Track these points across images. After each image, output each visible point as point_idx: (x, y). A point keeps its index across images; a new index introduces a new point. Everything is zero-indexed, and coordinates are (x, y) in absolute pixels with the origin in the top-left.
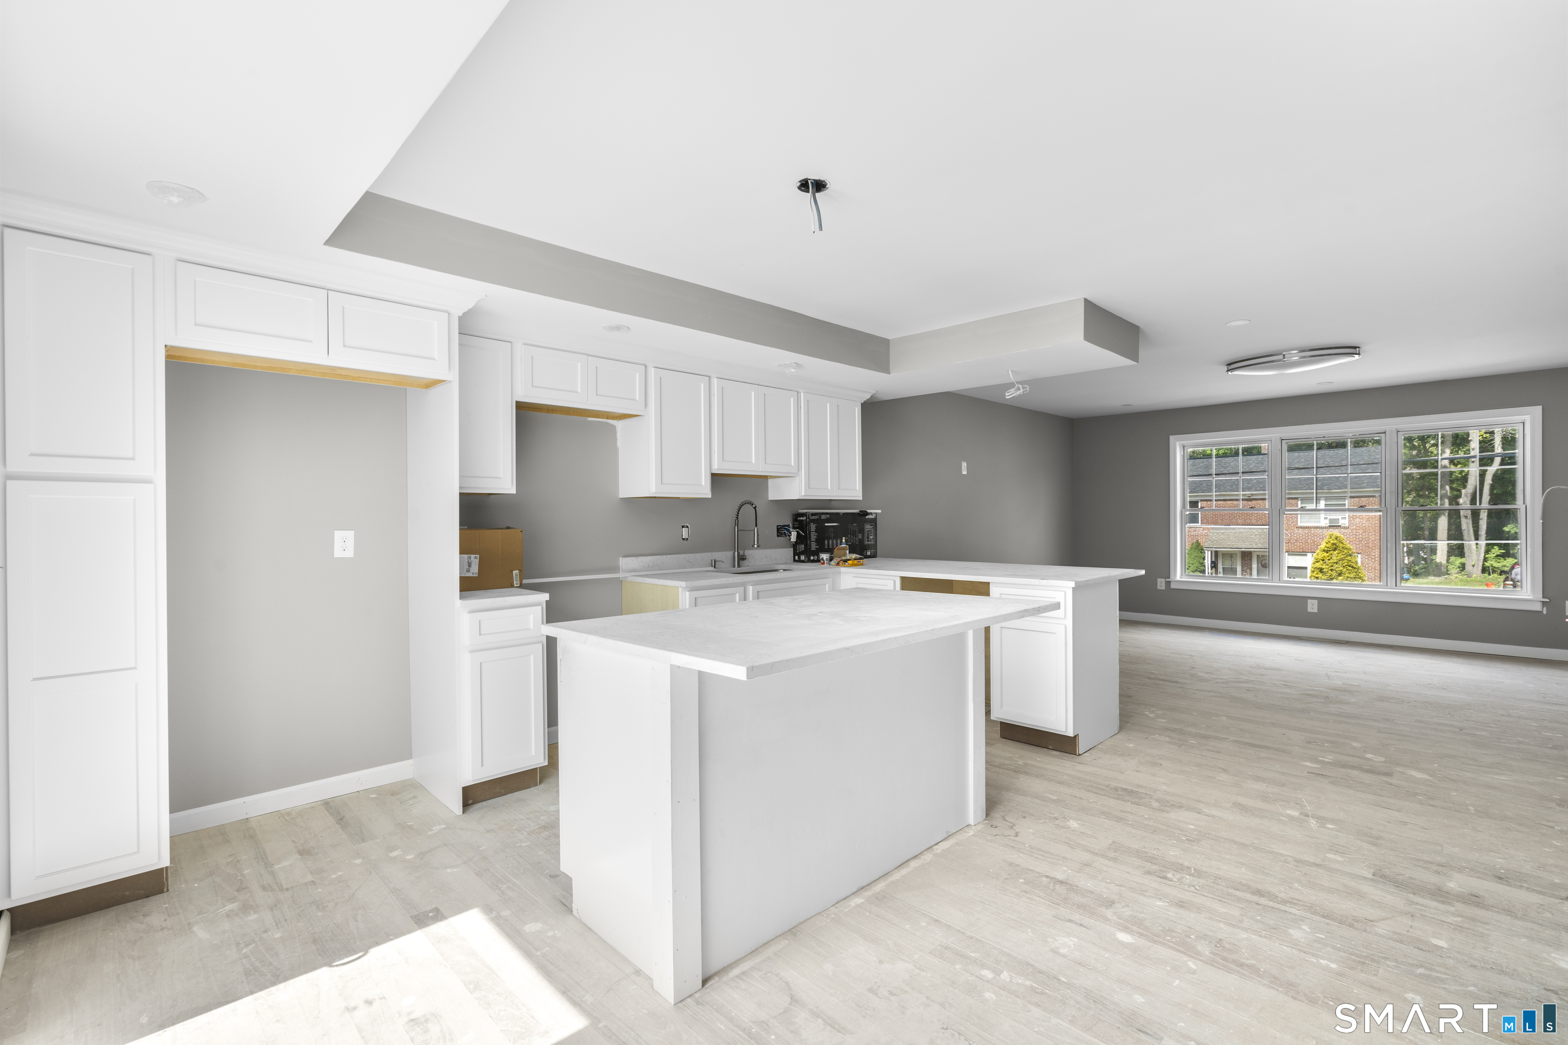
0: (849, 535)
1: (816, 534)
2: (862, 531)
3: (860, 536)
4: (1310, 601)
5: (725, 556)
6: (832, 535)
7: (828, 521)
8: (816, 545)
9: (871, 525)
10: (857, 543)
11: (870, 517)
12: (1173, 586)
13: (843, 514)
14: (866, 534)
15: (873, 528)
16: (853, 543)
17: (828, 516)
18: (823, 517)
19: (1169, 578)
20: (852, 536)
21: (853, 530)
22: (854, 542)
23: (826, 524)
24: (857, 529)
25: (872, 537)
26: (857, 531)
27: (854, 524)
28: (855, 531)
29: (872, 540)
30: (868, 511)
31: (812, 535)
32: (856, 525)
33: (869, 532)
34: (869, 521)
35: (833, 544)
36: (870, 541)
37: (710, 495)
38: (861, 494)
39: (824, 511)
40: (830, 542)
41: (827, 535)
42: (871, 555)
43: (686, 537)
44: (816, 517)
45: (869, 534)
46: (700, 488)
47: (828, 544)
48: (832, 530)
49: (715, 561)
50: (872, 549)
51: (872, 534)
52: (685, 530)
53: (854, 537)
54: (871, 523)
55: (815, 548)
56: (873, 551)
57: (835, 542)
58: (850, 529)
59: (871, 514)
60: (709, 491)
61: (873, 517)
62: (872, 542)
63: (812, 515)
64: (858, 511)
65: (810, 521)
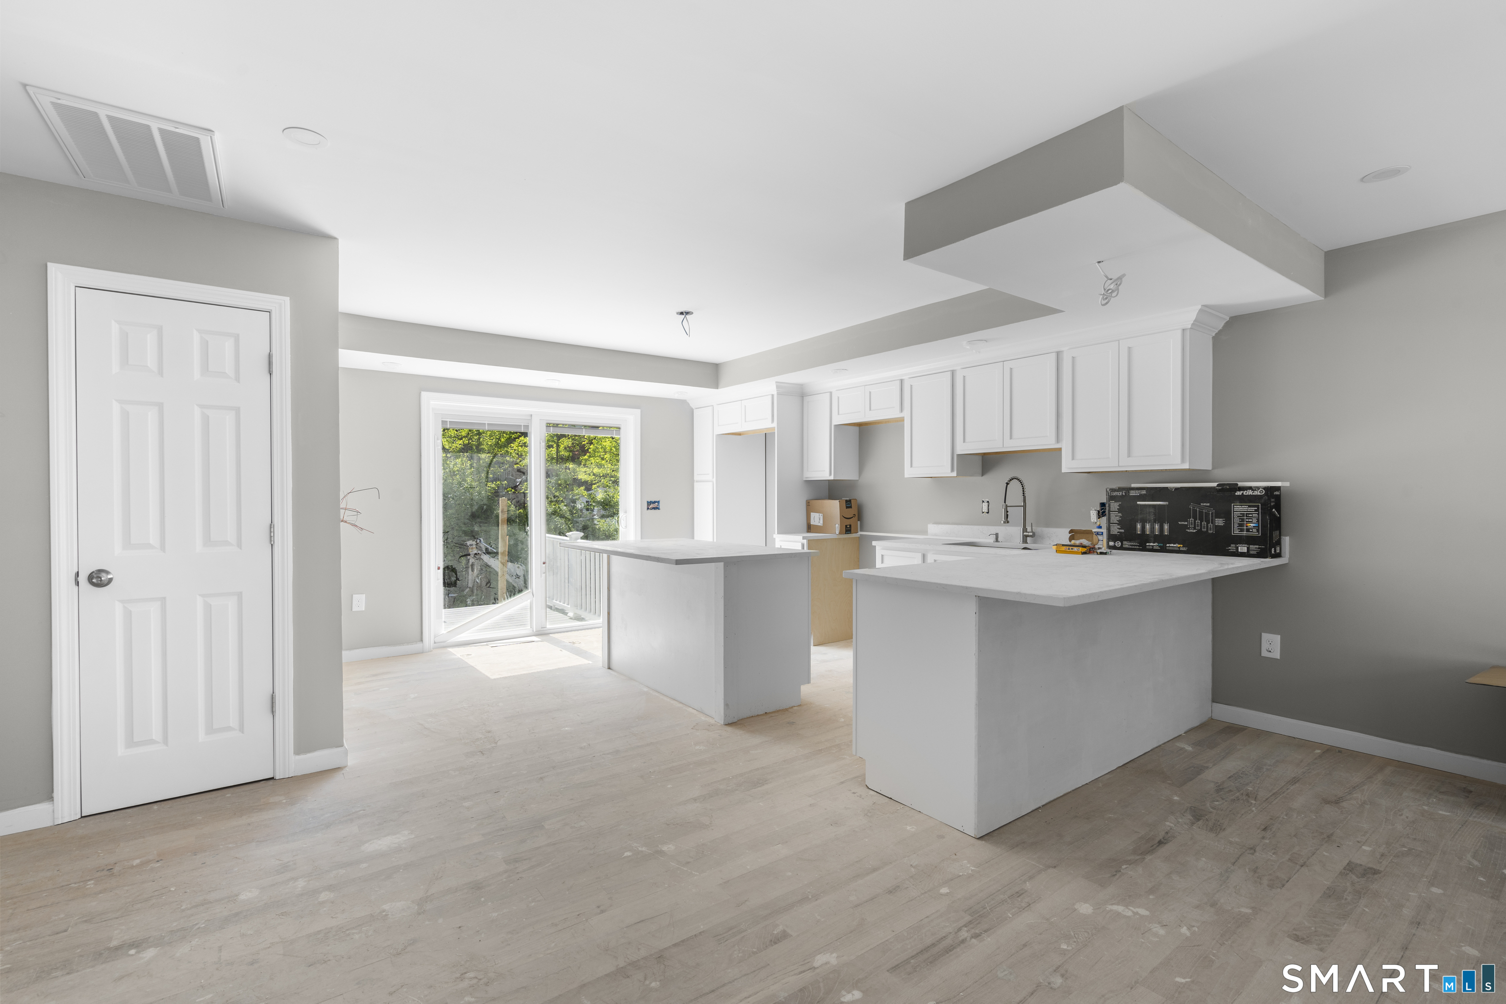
0: (1192, 519)
1: (1120, 514)
2: (1227, 516)
3: (1220, 522)
5: (1014, 532)
6: (1152, 517)
7: (1142, 498)
8: (1119, 529)
9: (1250, 506)
10: (1211, 531)
11: (1250, 492)
13: (1177, 489)
14: (1236, 521)
15: (1256, 511)
16: (1200, 531)
17: (1144, 492)
18: (1132, 493)
20: (1198, 521)
21: (1201, 513)
22: (1205, 530)
23: (1138, 503)
24: (1212, 511)
25: (1257, 525)
26: (1212, 514)
27: (1204, 504)
28: (1207, 514)
29: (1255, 530)
30: (1240, 484)
31: (1111, 515)
32: (1208, 504)
33: (1243, 517)
34: (1243, 500)
35: (1152, 529)
36: (1248, 530)
37: (954, 474)
38: (1183, 461)
39: (1133, 485)
40: (1148, 526)
41: (1140, 517)
42: (1252, 552)
43: (986, 511)
44: (1121, 493)
45: (1243, 520)
46: (944, 468)
47: (1143, 528)
48: (1152, 510)
49: (997, 535)
50: (1254, 545)
51: (1255, 520)
52: (985, 505)
53: (1204, 523)
54: (1250, 502)
55: (1118, 532)
56: (1257, 546)
57: (1157, 527)
58: (1195, 511)
59: (1250, 488)
60: (952, 470)
61: (1257, 493)
62: (1254, 533)
63: (1113, 490)
64: (1215, 485)
65: (1111, 498)
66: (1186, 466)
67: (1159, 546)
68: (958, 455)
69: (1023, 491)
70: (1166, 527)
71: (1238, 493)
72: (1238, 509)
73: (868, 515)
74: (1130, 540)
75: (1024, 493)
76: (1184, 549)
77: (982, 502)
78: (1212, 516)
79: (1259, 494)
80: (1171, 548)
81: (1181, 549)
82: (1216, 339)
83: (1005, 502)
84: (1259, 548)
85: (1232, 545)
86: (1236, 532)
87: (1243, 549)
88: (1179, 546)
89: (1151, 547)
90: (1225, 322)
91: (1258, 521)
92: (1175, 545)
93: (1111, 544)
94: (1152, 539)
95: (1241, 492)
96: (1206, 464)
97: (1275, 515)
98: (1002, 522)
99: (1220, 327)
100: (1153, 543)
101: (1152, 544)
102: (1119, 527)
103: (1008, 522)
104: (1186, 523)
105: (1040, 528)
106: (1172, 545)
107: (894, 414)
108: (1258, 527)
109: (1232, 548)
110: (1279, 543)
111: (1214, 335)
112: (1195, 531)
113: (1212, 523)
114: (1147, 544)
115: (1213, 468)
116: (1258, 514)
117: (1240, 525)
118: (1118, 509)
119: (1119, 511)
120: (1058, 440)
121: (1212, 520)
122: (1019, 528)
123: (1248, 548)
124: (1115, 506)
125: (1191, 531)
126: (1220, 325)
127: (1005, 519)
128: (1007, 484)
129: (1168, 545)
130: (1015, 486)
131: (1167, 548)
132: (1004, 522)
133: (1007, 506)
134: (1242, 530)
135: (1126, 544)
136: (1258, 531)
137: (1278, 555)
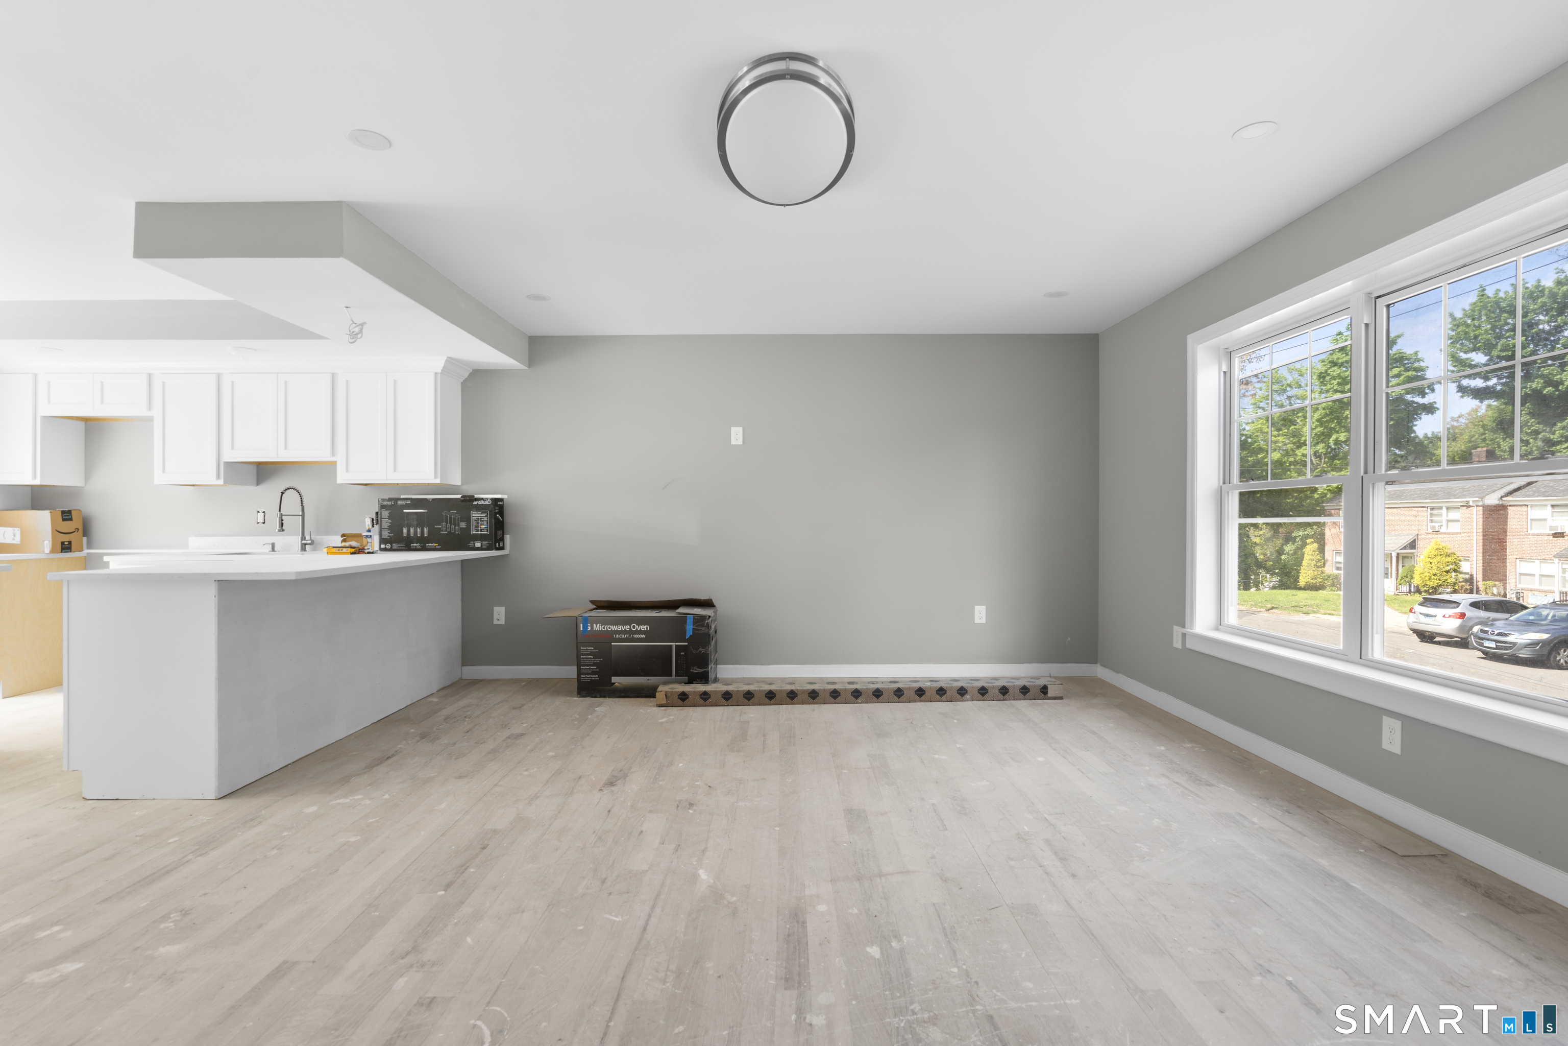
0: (444, 524)
1: (390, 521)
2: (468, 520)
3: (463, 525)
4: (1387, 722)
5: (292, 541)
6: (415, 523)
7: (408, 507)
8: (389, 533)
9: (482, 513)
10: (457, 533)
11: (482, 502)
12: (1190, 645)
13: (433, 499)
14: (474, 523)
15: (486, 516)
16: (450, 532)
17: (409, 502)
18: (400, 503)
19: (1184, 626)
20: (448, 525)
21: (450, 518)
22: (453, 531)
23: (405, 511)
24: (458, 517)
25: (486, 526)
26: (458, 518)
27: (453, 511)
28: (455, 519)
29: (485, 530)
30: (476, 496)
31: (383, 521)
32: (455, 512)
33: (478, 520)
34: (479, 508)
35: (416, 532)
36: (481, 530)
37: (221, 482)
38: (436, 477)
39: (402, 497)
40: (412, 530)
41: (406, 522)
42: (484, 547)
43: (262, 521)
44: (390, 502)
45: (478, 523)
46: (209, 475)
47: (408, 531)
48: (415, 517)
49: (273, 545)
50: (485, 541)
51: (485, 523)
52: (261, 515)
53: (453, 526)
54: (483, 509)
55: (388, 536)
56: (487, 542)
57: (419, 530)
58: (446, 517)
59: (482, 499)
60: (218, 477)
61: (487, 503)
62: (485, 532)
63: (383, 500)
64: (459, 496)
65: (382, 507)
66: (438, 481)
67: (421, 546)
68: (227, 463)
69: (302, 501)
70: (426, 530)
71: (475, 503)
72: (475, 515)
73: (99, 530)
74: (398, 543)
75: (302, 503)
76: (439, 547)
77: (257, 512)
78: (458, 521)
79: (488, 503)
80: (429, 547)
81: (437, 547)
82: (464, 384)
83: (280, 511)
84: (488, 543)
85: (471, 542)
86: (474, 532)
87: (478, 545)
88: (435, 545)
89: (414, 547)
90: (469, 372)
91: (487, 524)
92: (432, 545)
93: (383, 546)
94: (415, 540)
95: (477, 502)
96: (456, 479)
97: (499, 519)
98: (277, 530)
99: (466, 377)
100: (417, 544)
101: (415, 545)
102: (389, 531)
103: (283, 530)
104: (440, 527)
105: (320, 537)
106: (430, 545)
107: (140, 410)
108: (488, 528)
109: (471, 544)
110: (502, 539)
111: (462, 381)
112: (446, 532)
113: (458, 526)
114: (412, 545)
115: (462, 484)
116: (487, 518)
117: (477, 527)
118: (388, 516)
119: (389, 518)
120: (333, 454)
121: (458, 523)
122: (298, 537)
123: (481, 544)
124: (386, 514)
125: (444, 532)
126: (466, 375)
127: (279, 527)
128: (283, 493)
129: (427, 545)
130: (291, 496)
131: (427, 547)
132: (279, 531)
133: (282, 515)
134: (477, 531)
135: (395, 546)
136: (487, 531)
137: (502, 548)
